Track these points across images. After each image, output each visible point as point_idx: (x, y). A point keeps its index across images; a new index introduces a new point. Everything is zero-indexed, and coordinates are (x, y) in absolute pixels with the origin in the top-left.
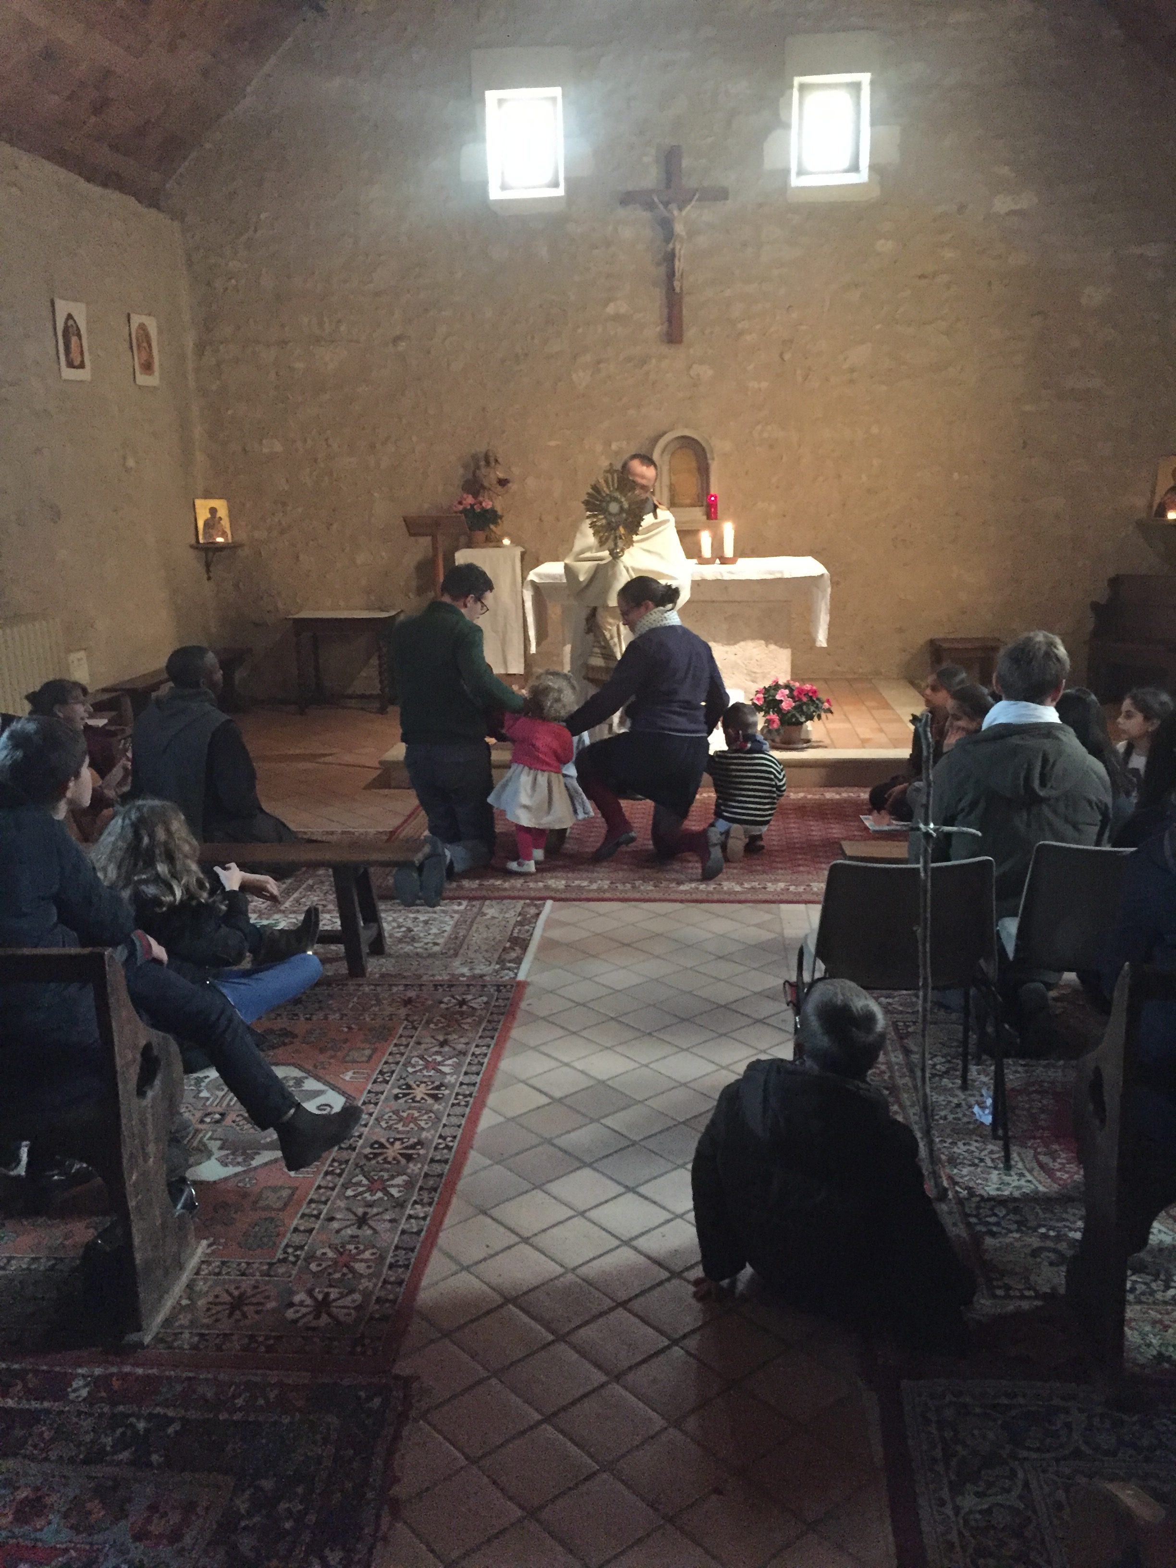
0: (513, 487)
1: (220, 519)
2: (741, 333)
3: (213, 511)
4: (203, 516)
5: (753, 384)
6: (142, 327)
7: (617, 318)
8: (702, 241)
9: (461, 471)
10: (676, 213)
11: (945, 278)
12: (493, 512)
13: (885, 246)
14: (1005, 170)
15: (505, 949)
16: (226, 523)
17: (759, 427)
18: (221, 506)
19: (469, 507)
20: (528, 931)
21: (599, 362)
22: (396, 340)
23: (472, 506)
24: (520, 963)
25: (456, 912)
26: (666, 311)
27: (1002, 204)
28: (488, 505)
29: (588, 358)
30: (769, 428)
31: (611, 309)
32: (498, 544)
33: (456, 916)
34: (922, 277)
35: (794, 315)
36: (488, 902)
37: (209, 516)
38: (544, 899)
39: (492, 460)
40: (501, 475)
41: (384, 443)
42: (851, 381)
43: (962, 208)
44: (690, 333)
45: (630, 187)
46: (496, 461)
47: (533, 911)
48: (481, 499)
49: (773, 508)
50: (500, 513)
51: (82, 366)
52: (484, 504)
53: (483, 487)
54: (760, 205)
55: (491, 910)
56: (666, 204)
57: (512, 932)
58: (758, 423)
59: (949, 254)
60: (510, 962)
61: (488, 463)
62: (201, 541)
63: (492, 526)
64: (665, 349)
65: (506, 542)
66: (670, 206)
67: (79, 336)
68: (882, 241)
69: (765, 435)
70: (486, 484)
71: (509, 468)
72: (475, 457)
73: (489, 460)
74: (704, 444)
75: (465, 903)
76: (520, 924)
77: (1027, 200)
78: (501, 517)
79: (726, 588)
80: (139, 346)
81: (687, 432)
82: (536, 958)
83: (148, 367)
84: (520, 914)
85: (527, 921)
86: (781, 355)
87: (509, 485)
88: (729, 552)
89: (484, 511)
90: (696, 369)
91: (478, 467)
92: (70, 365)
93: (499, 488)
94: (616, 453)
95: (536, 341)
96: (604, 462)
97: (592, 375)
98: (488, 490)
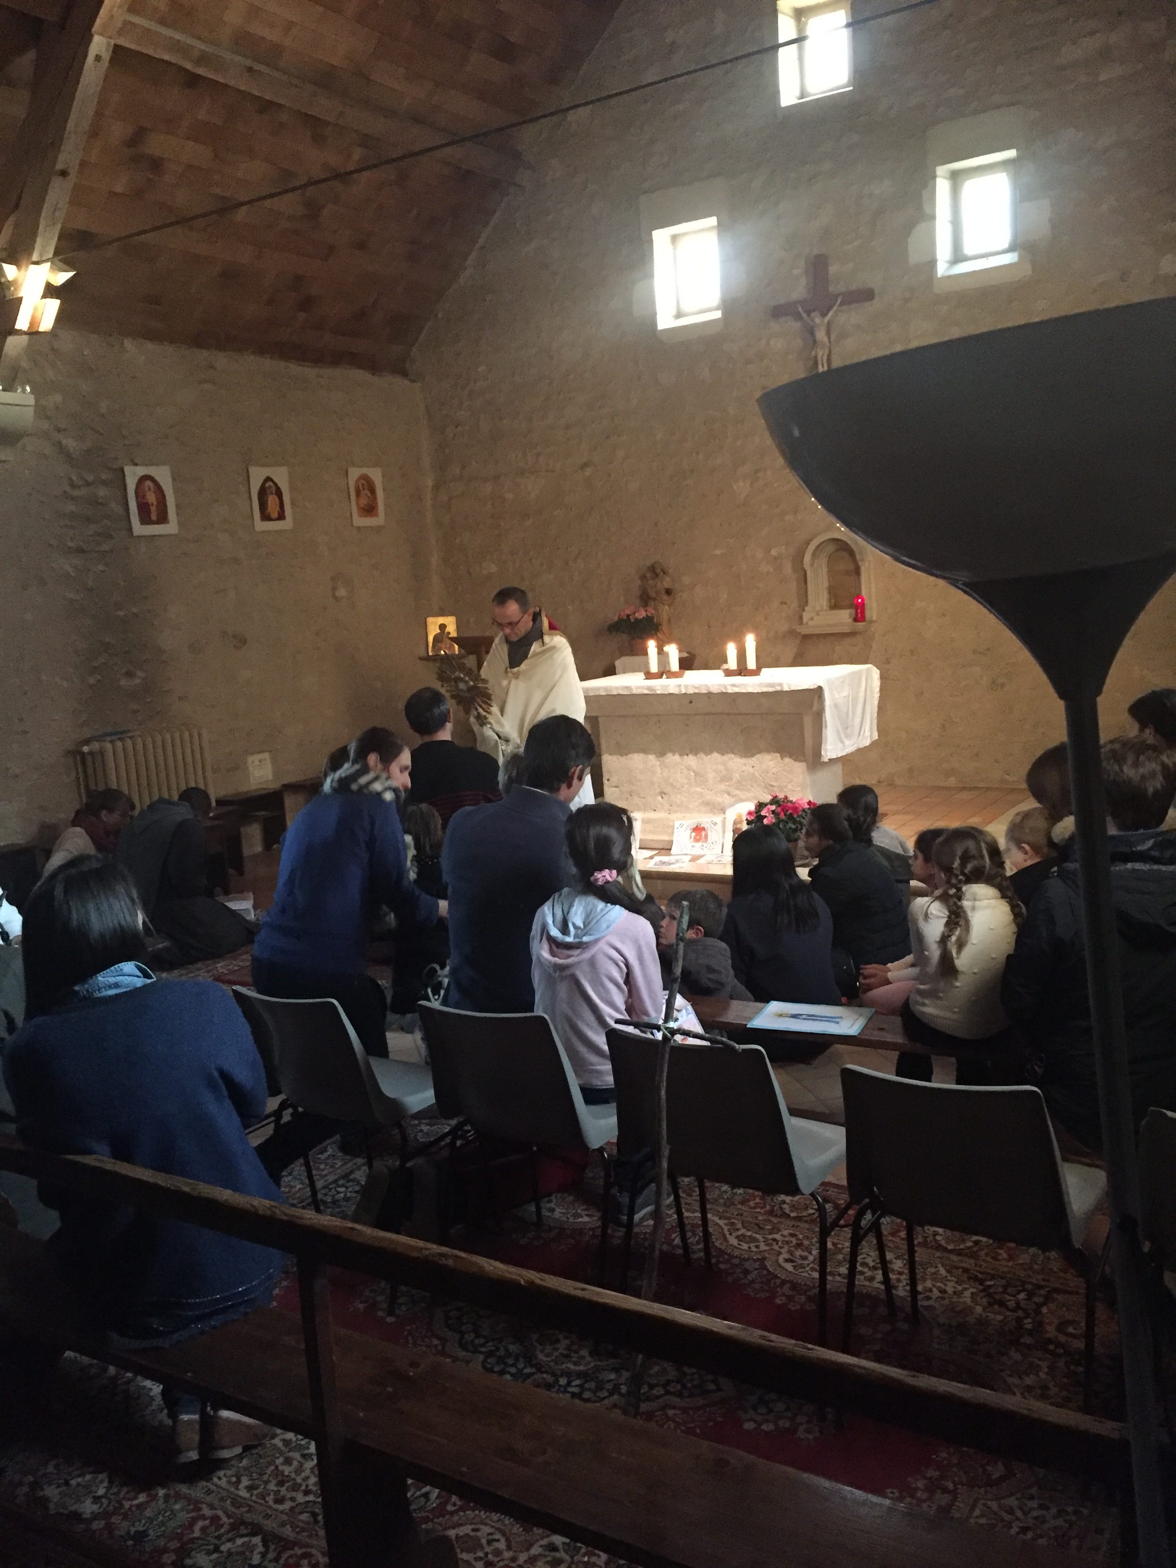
1: (449, 633)
3: (443, 627)
4: (433, 631)
6: (363, 477)
14: (1172, 227)
16: (453, 637)
21: (758, 471)
29: (746, 468)
37: (439, 631)
39: (658, 570)
41: (575, 560)
43: (1124, 275)
46: (664, 573)
49: (932, 607)
51: (281, 517)
54: (907, 300)
56: (809, 313)
62: (430, 654)
66: (813, 314)
67: (279, 493)
80: (358, 493)
83: (370, 510)
88: (751, 664)
92: (266, 517)
93: (665, 597)
94: (776, 558)
95: (701, 456)
96: (765, 568)
97: (751, 484)
98: (655, 599)
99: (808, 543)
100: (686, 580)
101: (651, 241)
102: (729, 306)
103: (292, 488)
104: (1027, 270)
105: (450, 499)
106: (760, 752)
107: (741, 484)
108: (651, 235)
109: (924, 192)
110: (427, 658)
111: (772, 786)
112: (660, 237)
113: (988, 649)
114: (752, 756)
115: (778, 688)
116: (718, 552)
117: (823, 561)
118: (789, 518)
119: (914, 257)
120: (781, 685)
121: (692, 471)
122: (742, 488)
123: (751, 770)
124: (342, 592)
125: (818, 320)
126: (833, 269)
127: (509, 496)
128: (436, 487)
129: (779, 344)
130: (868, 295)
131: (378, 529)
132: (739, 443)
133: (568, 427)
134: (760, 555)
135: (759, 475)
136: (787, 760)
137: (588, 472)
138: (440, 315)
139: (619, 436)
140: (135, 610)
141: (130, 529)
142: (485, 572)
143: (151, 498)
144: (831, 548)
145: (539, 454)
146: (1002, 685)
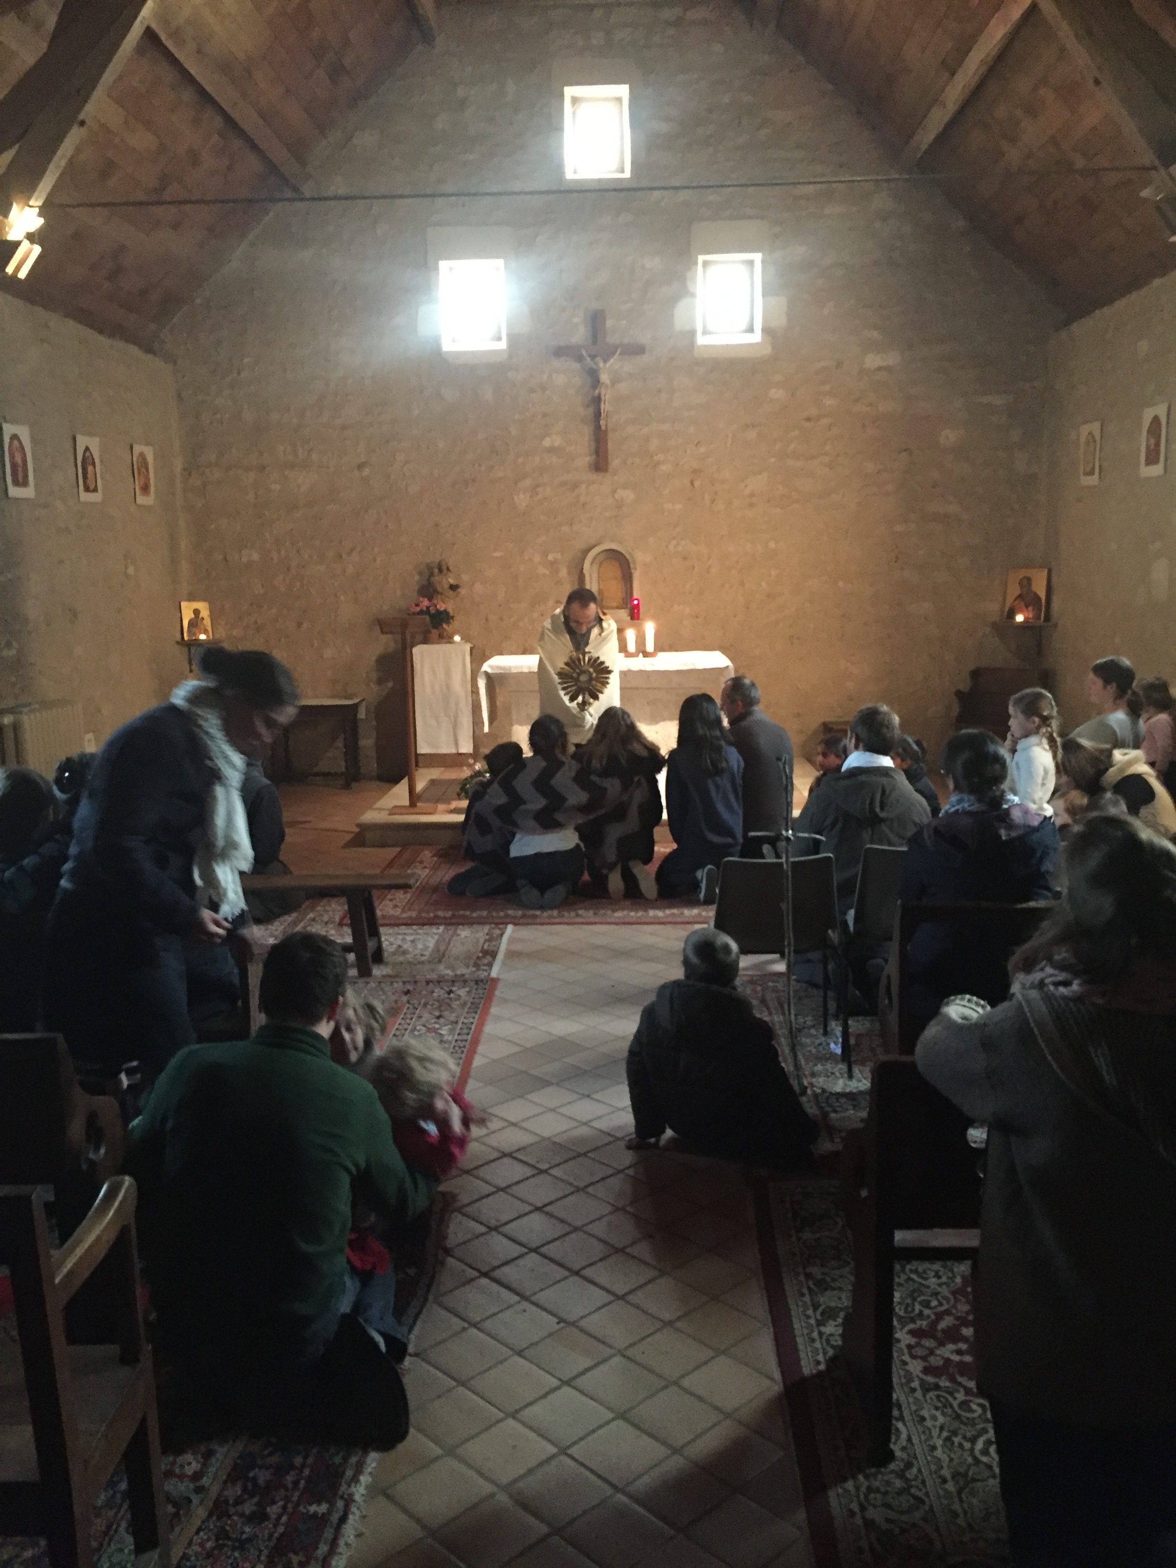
0: (463, 591)
1: (203, 619)
2: (658, 464)
3: (196, 612)
4: (188, 616)
5: (668, 506)
6: (142, 455)
7: (551, 450)
8: (623, 388)
9: (417, 577)
10: (601, 365)
11: (825, 421)
12: (446, 612)
13: (777, 394)
14: (875, 334)
15: (478, 958)
16: (207, 622)
17: (674, 542)
18: (204, 608)
19: (425, 609)
20: (495, 946)
21: (538, 486)
22: (360, 467)
23: (428, 608)
24: (492, 966)
25: (436, 934)
26: (593, 445)
27: (873, 361)
28: (441, 607)
29: (528, 482)
30: (683, 542)
31: (547, 442)
32: (450, 641)
33: (436, 937)
34: (808, 419)
35: (703, 449)
36: (461, 927)
37: (193, 616)
38: (507, 924)
39: (444, 568)
40: (451, 581)
41: (350, 553)
42: (751, 505)
43: (839, 365)
44: (615, 462)
45: (562, 343)
47: (497, 932)
48: (435, 602)
49: (688, 610)
50: (451, 614)
51: (95, 490)
52: (438, 607)
53: (436, 591)
54: (672, 359)
55: (464, 932)
56: (593, 357)
57: (483, 947)
58: (674, 538)
59: (829, 402)
60: (484, 965)
61: (440, 570)
62: (186, 638)
63: (445, 626)
64: (594, 476)
65: (457, 638)
66: (596, 359)
67: (94, 464)
68: (773, 391)
69: (680, 549)
70: (439, 589)
71: (459, 575)
72: (429, 567)
73: (442, 568)
74: (628, 557)
75: (442, 928)
76: (489, 940)
77: (892, 359)
78: (452, 618)
79: (648, 677)
80: (139, 470)
81: (614, 546)
82: (504, 964)
84: (487, 934)
85: (492, 939)
86: (692, 483)
87: (459, 590)
88: (650, 647)
89: (439, 613)
90: (621, 493)
91: (431, 574)
92: (87, 489)
94: (552, 563)
96: (542, 570)
97: (531, 497)
98: (442, 594)
99: (587, 552)
100: (465, 577)
101: (436, 269)
102: (514, 340)
104: (768, 350)
105: (204, 486)
107: (522, 496)
108: (437, 263)
109: (689, 275)
116: (497, 554)
119: (680, 324)
122: (522, 500)
124: (131, 571)
126: (609, 323)
128: (187, 472)
129: (560, 380)
130: (639, 350)
132: (520, 460)
133: (344, 428)
134: (537, 559)
135: (540, 489)
137: (366, 472)
138: (198, 300)
139: (399, 441)
143: (18, 459)
145: (310, 451)
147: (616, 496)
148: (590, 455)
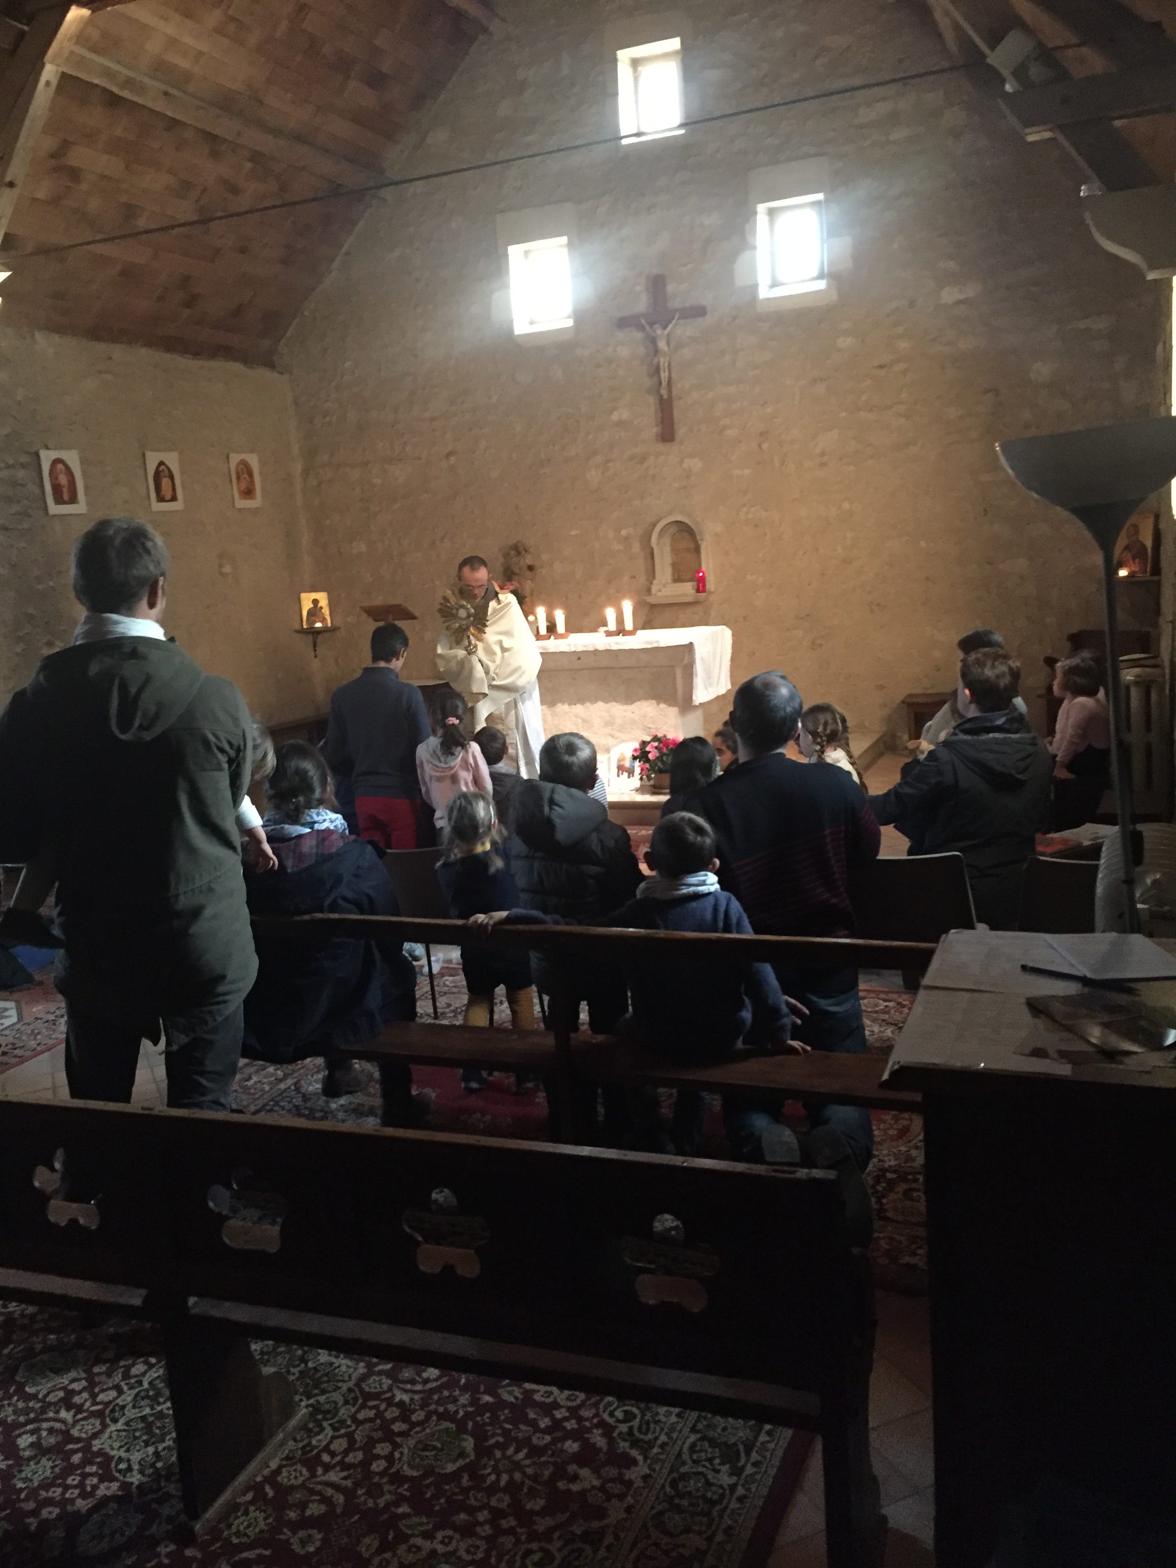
1: (321, 608)
2: (725, 428)
3: (315, 602)
4: (307, 605)
5: (738, 472)
6: (242, 462)
7: (620, 424)
8: (687, 353)
11: (898, 367)
13: (845, 342)
14: (952, 265)
16: (326, 611)
17: (745, 509)
21: (608, 461)
22: (448, 455)
27: (950, 295)
29: (598, 459)
30: (753, 509)
31: (615, 417)
34: (881, 367)
35: (769, 410)
37: (312, 606)
39: (521, 549)
41: (442, 539)
42: (823, 464)
43: (912, 304)
44: (681, 432)
45: (625, 314)
46: (526, 551)
49: (761, 579)
51: (174, 498)
54: (734, 318)
56: (651, 324)
58: (744, 505)
59: (903, 345)
62: (305, 627)
64: (661, 447)
66: (656, 326)
67: (172, 477)
68: (842, 339)
69: (750, 516)
77: (971, 290)
80: (238, 477)
83: (248, 493)
86: (760, 446)
88: (629, 625)
90: (688, 463)
92: (161, 499)
93: (528, 573)
94: (627, 538)
95: (556, 448)
96: (617, 547)
97: (603, 473)
98: (518, 575)
99: (654, 525)
100: (545, 557)
101: (506, 255)
102: (579, 317)
103: (183, 473)
104: (834, 296)
105: (319, 485)
106: (639, 700)
107: (594, 473)
108: (506, 250)
109: (747, 226)
110: (302, 631)
111: (649, 728)
112: (515, 252)
113: (808, 615)
114: (632, 704)
115: (655, 645)
116: (573, 533)
117: (667, 540)
118: (637, 502)
119: (740, 280)
120: (657, 642)
121: (549, 460)
122: (594, 476)
123: (632, 715)
124: (227, 569)
125: (659, 332)
126: (670, 288)
127: (377, 481)
128: (306, 472)
129: (624, 352)
130: (700, 311)
131: (255, 512)
132: (591, 437)
133: (433, 419)
134: (611, 534)
135: (609, 465)
136: (662, 706)
137: (452, 460)
138: (306, 313)
139: (481, 428)
140: (51, 584)
141: (46, 508)
142: (355, 551)
143: (63, 480)
144: (674, 529)
145: (405, 443)
146: (821, 645)
147: (685, 466)
148: (657, 426)
